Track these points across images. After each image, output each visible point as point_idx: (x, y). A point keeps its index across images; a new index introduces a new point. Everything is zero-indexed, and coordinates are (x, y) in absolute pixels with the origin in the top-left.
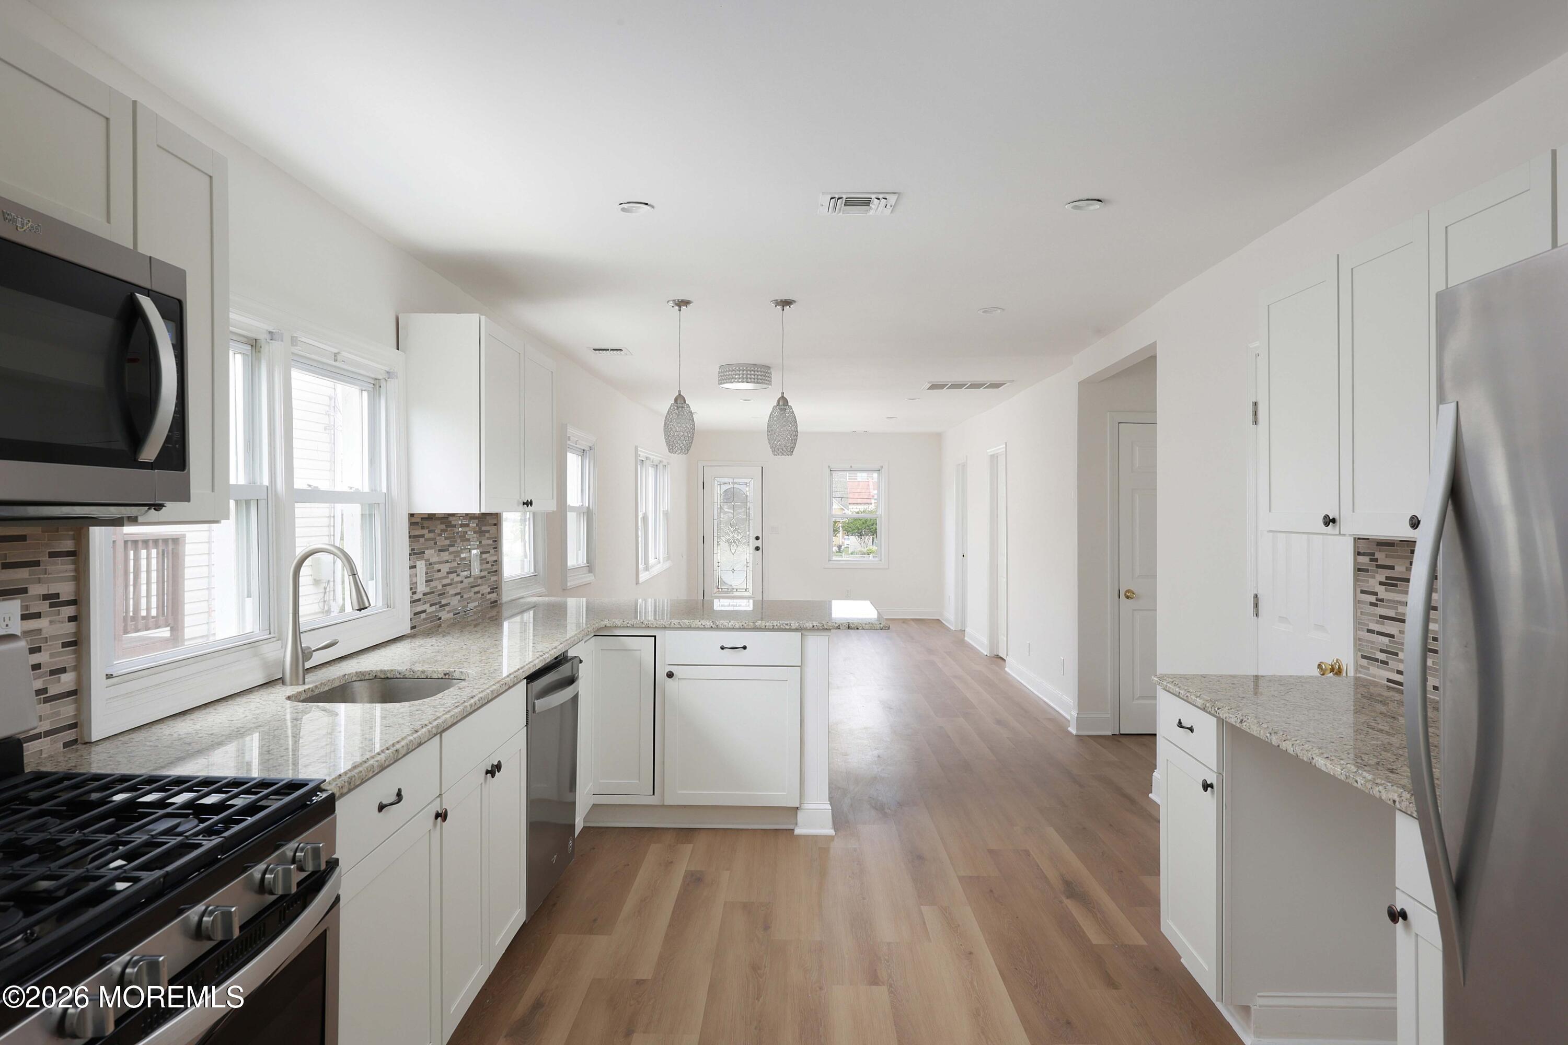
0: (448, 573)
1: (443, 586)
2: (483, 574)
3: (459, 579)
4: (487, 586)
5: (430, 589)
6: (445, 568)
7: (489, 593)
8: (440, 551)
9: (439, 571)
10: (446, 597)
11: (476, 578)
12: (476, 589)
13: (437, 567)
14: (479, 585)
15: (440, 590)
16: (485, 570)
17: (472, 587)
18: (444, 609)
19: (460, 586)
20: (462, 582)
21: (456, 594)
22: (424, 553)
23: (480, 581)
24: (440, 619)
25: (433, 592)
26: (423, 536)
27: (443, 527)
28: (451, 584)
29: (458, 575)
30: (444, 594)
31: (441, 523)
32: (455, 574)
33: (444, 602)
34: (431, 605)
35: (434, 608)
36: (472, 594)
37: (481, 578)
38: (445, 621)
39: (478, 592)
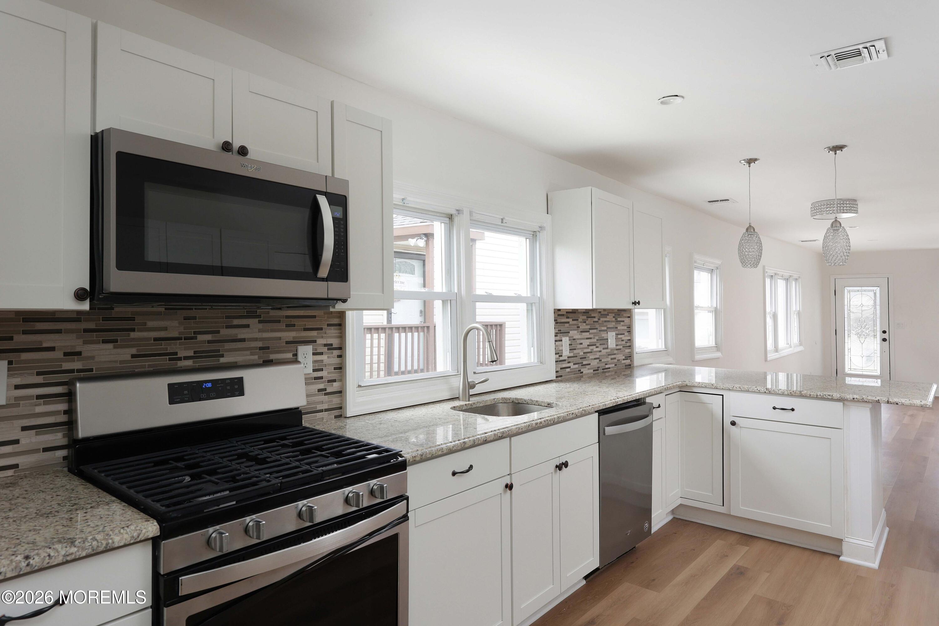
0: (588, 345)
1: (584, 353)
2: (618, 347)
3: (597, 349)
4: (622, 355)
5: (574, 354)
6: (586, 343)
7: (624, 360)
8: (581, 332)
9: (581, 344)
10: (587, 360)
11: (612, 350)
12: (613, 357)
13: (579, 342)
14: (615, 354)
15: (582, 355)
16: (620, 345)
17: (608, 355)
18: (586, 367)
19: (599, 354)
20: (600, 351)
21: (595, 359)
22: (569, 332)
23: (616, 352)
24: (582, 372)
25: (576, 356)
26: (568, 322)
27: (585, 317)
28: (591, 352)
29: (597, 347)
30: (585, 358)
31: (583, 315)
32: (595, 347)
33: (585, 363)
34: (574, 364)
35: (577, 366)
36: (609, 359)
37: (617, 350)
38: (585, 374)
39: (615, 358)
